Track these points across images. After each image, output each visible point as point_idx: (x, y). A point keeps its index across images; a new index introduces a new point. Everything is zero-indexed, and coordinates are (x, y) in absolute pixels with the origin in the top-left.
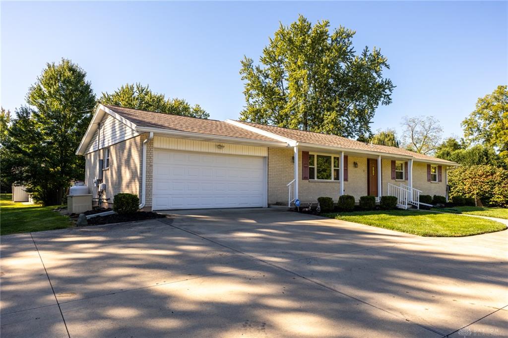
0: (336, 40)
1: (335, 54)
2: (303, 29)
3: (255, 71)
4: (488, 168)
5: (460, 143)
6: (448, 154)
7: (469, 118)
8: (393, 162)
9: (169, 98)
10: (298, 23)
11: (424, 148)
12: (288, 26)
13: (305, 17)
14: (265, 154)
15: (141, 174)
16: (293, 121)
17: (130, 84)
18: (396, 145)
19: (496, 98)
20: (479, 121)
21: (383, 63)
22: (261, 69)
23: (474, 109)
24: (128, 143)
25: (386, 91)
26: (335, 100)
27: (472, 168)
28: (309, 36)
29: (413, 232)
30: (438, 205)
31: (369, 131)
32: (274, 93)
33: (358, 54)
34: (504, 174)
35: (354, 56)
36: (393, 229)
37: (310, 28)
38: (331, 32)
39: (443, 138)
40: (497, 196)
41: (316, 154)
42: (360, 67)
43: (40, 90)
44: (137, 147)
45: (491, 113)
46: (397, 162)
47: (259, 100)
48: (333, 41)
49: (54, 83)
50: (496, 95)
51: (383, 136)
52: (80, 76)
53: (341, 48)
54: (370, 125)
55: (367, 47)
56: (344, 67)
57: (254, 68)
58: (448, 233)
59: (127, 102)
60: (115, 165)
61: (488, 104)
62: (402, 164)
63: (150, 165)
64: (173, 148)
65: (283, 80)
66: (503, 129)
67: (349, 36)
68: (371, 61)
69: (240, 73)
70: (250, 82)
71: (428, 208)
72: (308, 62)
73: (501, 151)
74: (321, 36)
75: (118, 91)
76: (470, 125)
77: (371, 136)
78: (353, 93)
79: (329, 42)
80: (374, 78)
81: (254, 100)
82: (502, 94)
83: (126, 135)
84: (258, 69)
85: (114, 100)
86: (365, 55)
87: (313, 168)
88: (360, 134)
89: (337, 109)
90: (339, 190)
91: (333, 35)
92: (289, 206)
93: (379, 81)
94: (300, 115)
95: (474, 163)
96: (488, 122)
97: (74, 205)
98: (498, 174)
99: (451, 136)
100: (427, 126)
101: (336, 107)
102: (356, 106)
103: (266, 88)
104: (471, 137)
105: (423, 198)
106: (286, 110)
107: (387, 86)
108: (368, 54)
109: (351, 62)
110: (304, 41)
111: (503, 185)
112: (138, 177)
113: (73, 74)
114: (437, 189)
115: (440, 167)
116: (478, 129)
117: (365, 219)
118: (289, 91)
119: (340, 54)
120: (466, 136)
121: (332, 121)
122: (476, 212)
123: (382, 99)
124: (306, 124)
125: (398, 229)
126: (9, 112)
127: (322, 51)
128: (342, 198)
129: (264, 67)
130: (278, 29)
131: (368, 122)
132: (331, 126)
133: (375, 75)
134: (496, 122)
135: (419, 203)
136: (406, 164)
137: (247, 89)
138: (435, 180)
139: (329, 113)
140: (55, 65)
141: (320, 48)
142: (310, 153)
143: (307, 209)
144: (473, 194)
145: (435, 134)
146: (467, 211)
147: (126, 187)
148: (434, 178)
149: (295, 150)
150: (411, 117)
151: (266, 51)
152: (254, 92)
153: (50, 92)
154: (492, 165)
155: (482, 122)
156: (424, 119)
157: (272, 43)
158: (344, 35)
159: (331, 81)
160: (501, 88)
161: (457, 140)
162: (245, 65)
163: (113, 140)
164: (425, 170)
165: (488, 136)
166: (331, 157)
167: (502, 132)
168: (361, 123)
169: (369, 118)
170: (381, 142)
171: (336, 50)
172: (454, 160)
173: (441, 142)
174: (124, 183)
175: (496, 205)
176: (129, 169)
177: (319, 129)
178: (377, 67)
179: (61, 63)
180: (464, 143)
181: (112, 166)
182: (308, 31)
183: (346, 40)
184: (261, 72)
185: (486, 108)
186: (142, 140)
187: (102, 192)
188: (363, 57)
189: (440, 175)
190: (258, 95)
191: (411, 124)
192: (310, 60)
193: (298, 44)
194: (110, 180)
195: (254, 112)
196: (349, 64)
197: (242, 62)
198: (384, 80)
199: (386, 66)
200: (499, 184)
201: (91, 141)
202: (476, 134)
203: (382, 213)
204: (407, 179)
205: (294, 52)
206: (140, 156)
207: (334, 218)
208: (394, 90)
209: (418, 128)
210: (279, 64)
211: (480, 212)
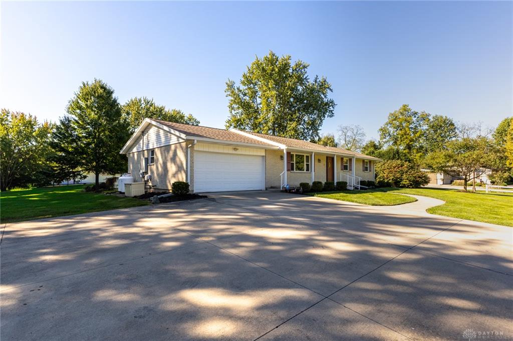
0: (296, 69)
1: (295, 80)
2: (272, 61)
3: (236, 91)
4: (399, 162)
5: (377, 144)
6: (373, 152)
7: (383, 126)
8: (342, 159)
9: (169, 109)
10: (269, 56)
11: (353, 147)
12: (262, 59)
13: (274, 52)
14: (264, 154)
15: (187, 168)
16: (265, 128)
17: (139, 97)
18: (335, 146)
19: (401, 113)
20: (390, 129)
21: (328, 88)
22: (241, 89)
23: (387, 120)
24: (173, 147)
25: (330, 107)
26: (295, 113)
27: (389, 162)
28: (276, 66)
29: (365, 203)
30: (371, 187)
31: (318, 136)
32: (251, 107)
33: (311, 81)
34: (409, 166)
35: (308, 82)
36: (353, 202)
37: (277, 60)
38: (293, 64)
39: (366, 141)
40: (405, 180)
41: (295, 154)
42: (312, 90)
43: (78, 102)
44: (182, 149)
45: (398, 124)
46: (344, 158)
47: (239, 112)
48: (293, 71)
49: (89, 98)
50: (401, 111)
51: (326, 139)
52: (110, 93)
53: (299, 76)
54: (319, 131)
55: (317, 76)
56: (301, 90)
57: (236, 88)
58: (386, 203)
59: (137, 111)
60: (161, 161)
61: (396, 117)
62: (347, 160)
63: (192, 162)
64: (206, 150)
65: (257, 97)
66: (405, 134)
67: (305, 67)
68: (320, 86)
69: (225, 91)
70: (233, 99)
71: (366, 189)
72: (276, 85)
73: (404, 150)
74: (285, 66)
75: (128, 102)
76: (384, 132)
77: (320, 139)
78: (307, 109)
79: (291, 71)
80: (322, 98)
81: (236, 112)
82: (405, 110)
83: (171, 141)
84: (238, 89)
85: (126, 110)
86: (316, 82)
87: (293, 163)
88: (312, 138)
89: (296, 120)
90: (311, 178)
91: (294, 66)
92: (281, 189)
93: (325, 100)
94: (270, 124)
95: (390, 158)
96: (396, 130)
97: (132, 190)
98: (406, 166)
99: (371, 139)
100: (355, 132)
101: (296, 118)
102: (309, 118)
103: (244, 103)
104: (384, 140)
105: (362, 183)
106: (260, 120)
107: (331, 104)
108: (318, 80)
109: (305, 86)
110: (273, 70)
111: (408, 173)
112: (184, 170)
113: (104, 91)
114: (368, 176)
115: (370, 162)
116: (389, 134)
117: (333, 196)
118: (261, 106)
119: (299, 80)
120: (381, 139)
121: (294, 128)
122: (395, 191)
123: (328, 113)
124: (274, 131)
125: (356, 202)
126: (35, 118)
127: (286, 77)
128: (314, 183)
129: (242, 88)
130: (254, 60)
131: (318, 130)
132: (293, 133)
133: (322, 96)
134: (401, 130)
135: (359, 186)
136: (350, 160)
137: (231, 104)
138: (367, 170)
139: (291, 123)
140: (89, 83)
141: (284, 75)
142: (292, 153)
143: (293, 191)
144: (390, 179)
145: (360, 138)
146: (390, 190)
147: (172, 177)
148: (366, 169)
149: (285, 152)
150: (344, 125)
151: (244, 76)
152: (236, 106)
153: (86, 105)
154: (401, 160)
155: (392, 130)
156: (353, 127)
157: (249, 70)
158: (301, 66)
159: (292, 100)
160: (405, 106)
161: (375, 142)
162: (228, 86)
163: (158, 144)
164: (361, 164)
165: (396, 139)
166: (304, 156)
167: (405, 137)
168: (313, 130)
169: (319, 126)
170: (325, 144)
171: (296, 78)
172: (377, 157)
173: (364, 144)
174: (170, 174)
175: (404, 187)
176: (175, 164)
177: (284, 134)
178: (324, 90)
179: (94, 82)
180: (380, 144)
181: (157, 163)
182: (276, 62)
183: (303, 70)
184: (241, 91)
185: (395, 120)
186: (187, 145)
187: (148, 181)
188: (314, 83)
189: (370, 167)
190: (238, 108)
191: (344, 130)
192: (277, 83)
193: (269, 71)
194: (155, 172)
195: (236, 121)
196: (304, 87)
197: (227, 84)
198: (329, 100)
199: (330, 89)
200: (406, 172)
201: (134, 144)
202: (388, 138)
203: (341, 193)
204: (351, 170)
205: (266, 77)
206: (185, 156)
207: (313, 196)
208: (336, 107)
209: (349, 134)
210: (254, 86)
211: (398, 191)
